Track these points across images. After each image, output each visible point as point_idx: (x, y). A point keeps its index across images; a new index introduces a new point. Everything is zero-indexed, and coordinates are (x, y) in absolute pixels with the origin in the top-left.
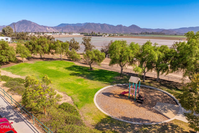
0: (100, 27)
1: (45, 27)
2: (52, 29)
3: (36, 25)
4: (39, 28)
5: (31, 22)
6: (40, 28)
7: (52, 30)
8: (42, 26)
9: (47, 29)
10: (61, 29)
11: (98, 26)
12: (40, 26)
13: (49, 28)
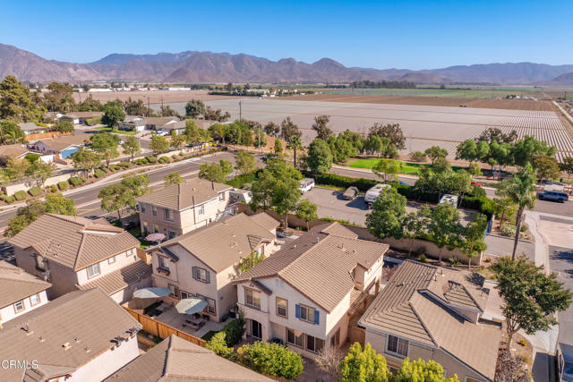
0: (230, 64)
1: (62, 64)
2: (86, 71)
3: (34, 59)
5: (17, 50)
6: (48, 67)
7: (85, 75)
9: (71, 70)
10: (113, 73)
11: (225, 63)
12: (47, 61)
13: (76, 69)
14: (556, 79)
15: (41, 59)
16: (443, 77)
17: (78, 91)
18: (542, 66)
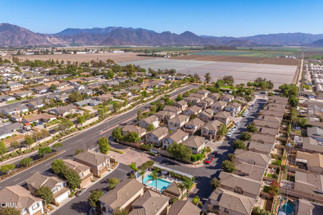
0: (135, 35)
1: (43, 35)
2: (56, 39)
3: (28, 32)
4: (34, 38)
5: (19, 28)
6: (36, 37)
7: (56, 41)
8: (38, 34)
9: (48, 38)
11: (132, 34)
12: (34, 33)
13: (50, 38)
14: (315, 43)
15: (32, 32)
16: (252, 41)
17: (71, 53)
18: (308, 35)
